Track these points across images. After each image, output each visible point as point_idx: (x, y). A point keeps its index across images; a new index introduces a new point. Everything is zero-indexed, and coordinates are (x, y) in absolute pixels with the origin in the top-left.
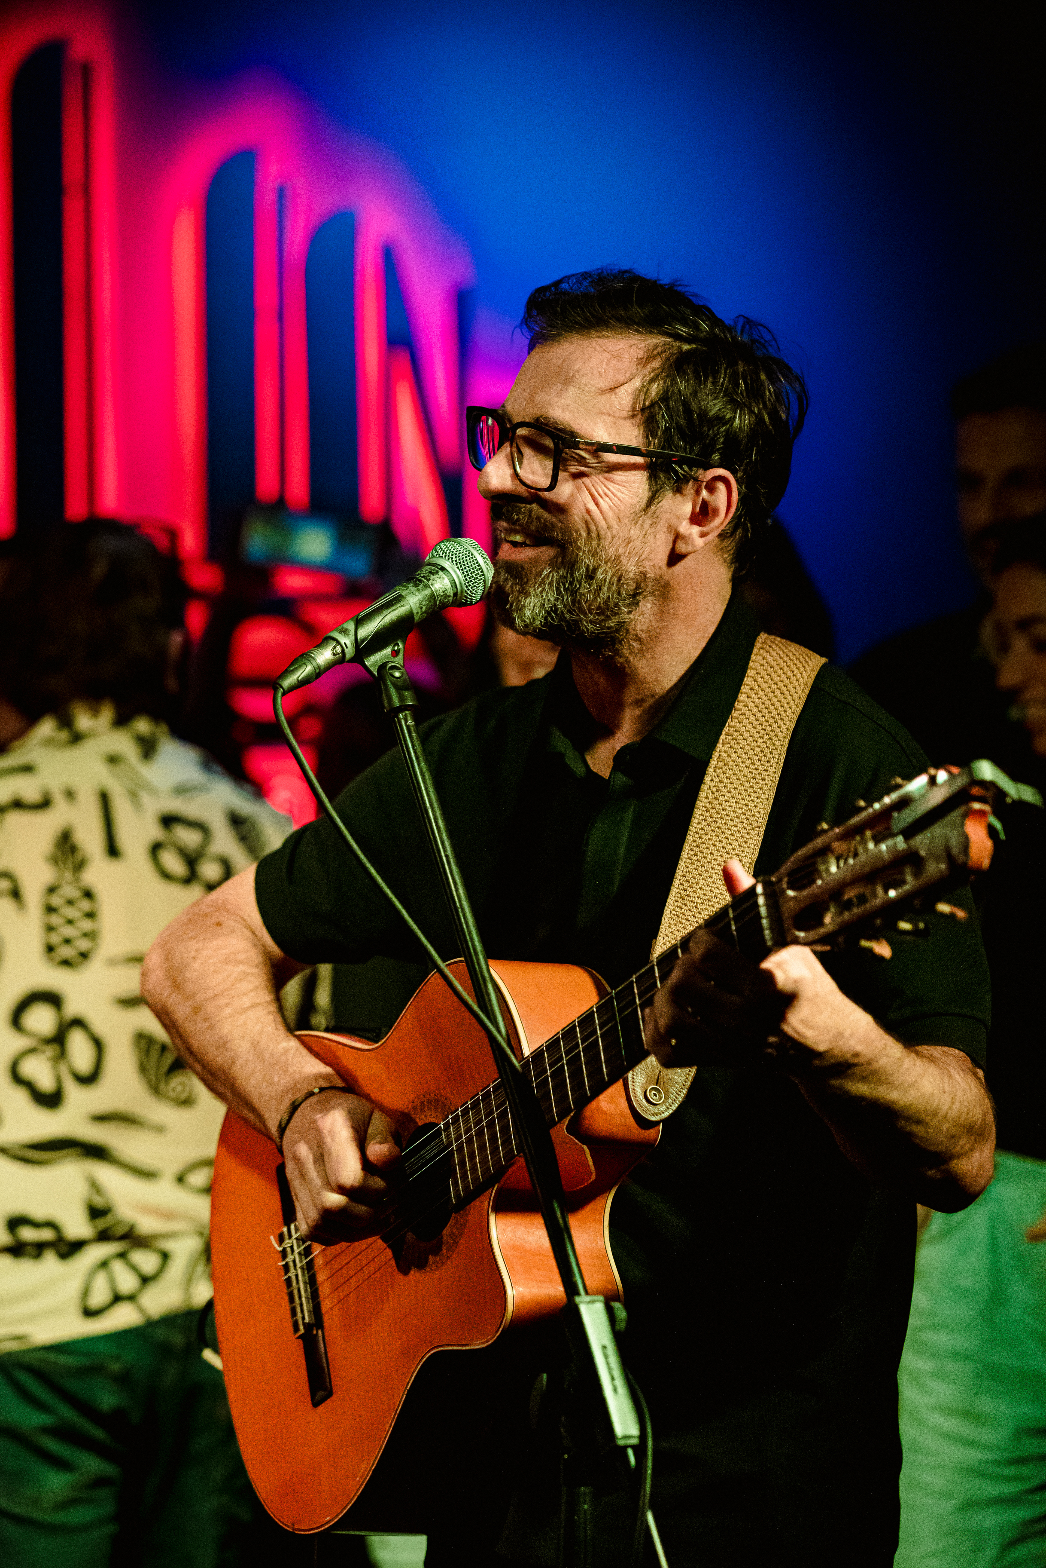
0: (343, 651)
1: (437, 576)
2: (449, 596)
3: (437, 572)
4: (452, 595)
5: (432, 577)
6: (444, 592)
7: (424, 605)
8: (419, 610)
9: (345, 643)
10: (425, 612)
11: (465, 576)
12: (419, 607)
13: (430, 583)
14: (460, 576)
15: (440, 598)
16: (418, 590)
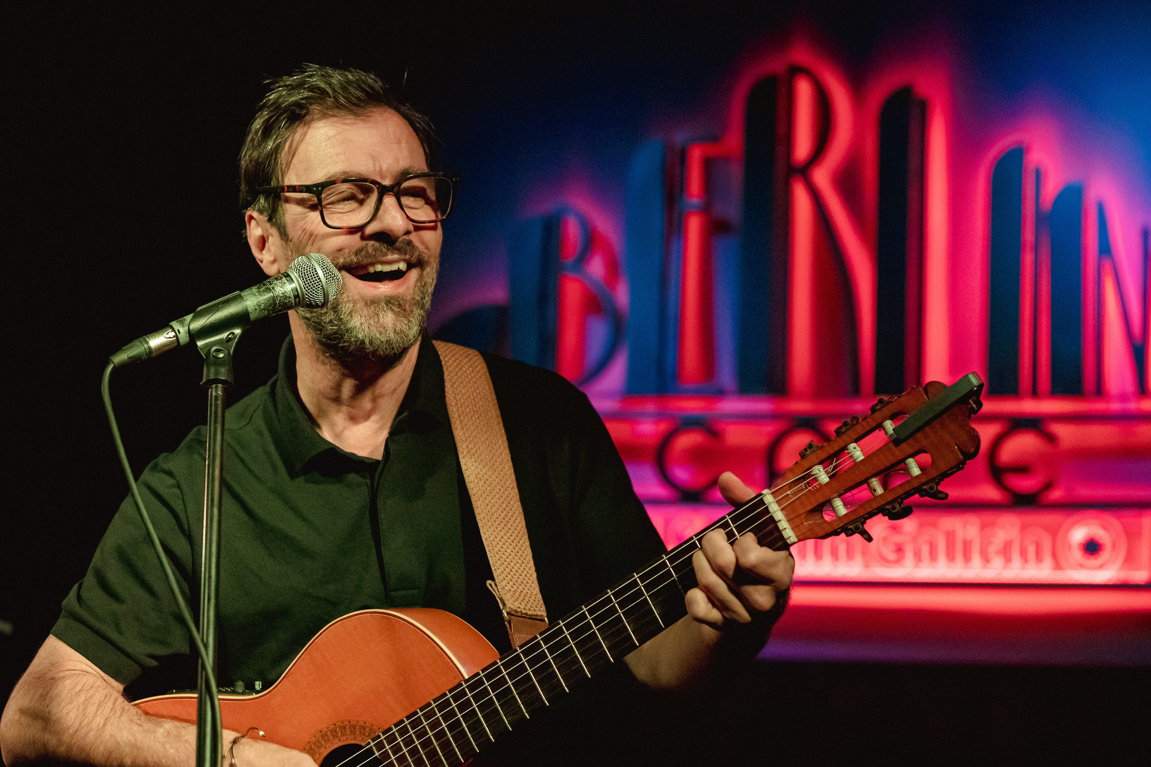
0: (176, 336)
1: (280, 281)
2: (290, 297)
3: (281, 278)
4: (292, 297)
5: (275, 282)
6: (283, 294)
7: (263, 303)
8: (257, 307)
9: (178, 330)
10: (264, 309)
11: (304, 282)
12: (257, 305)
13: (272, 286)
14: (301, 282)
15: (278, 299)
16: (259, 292)
